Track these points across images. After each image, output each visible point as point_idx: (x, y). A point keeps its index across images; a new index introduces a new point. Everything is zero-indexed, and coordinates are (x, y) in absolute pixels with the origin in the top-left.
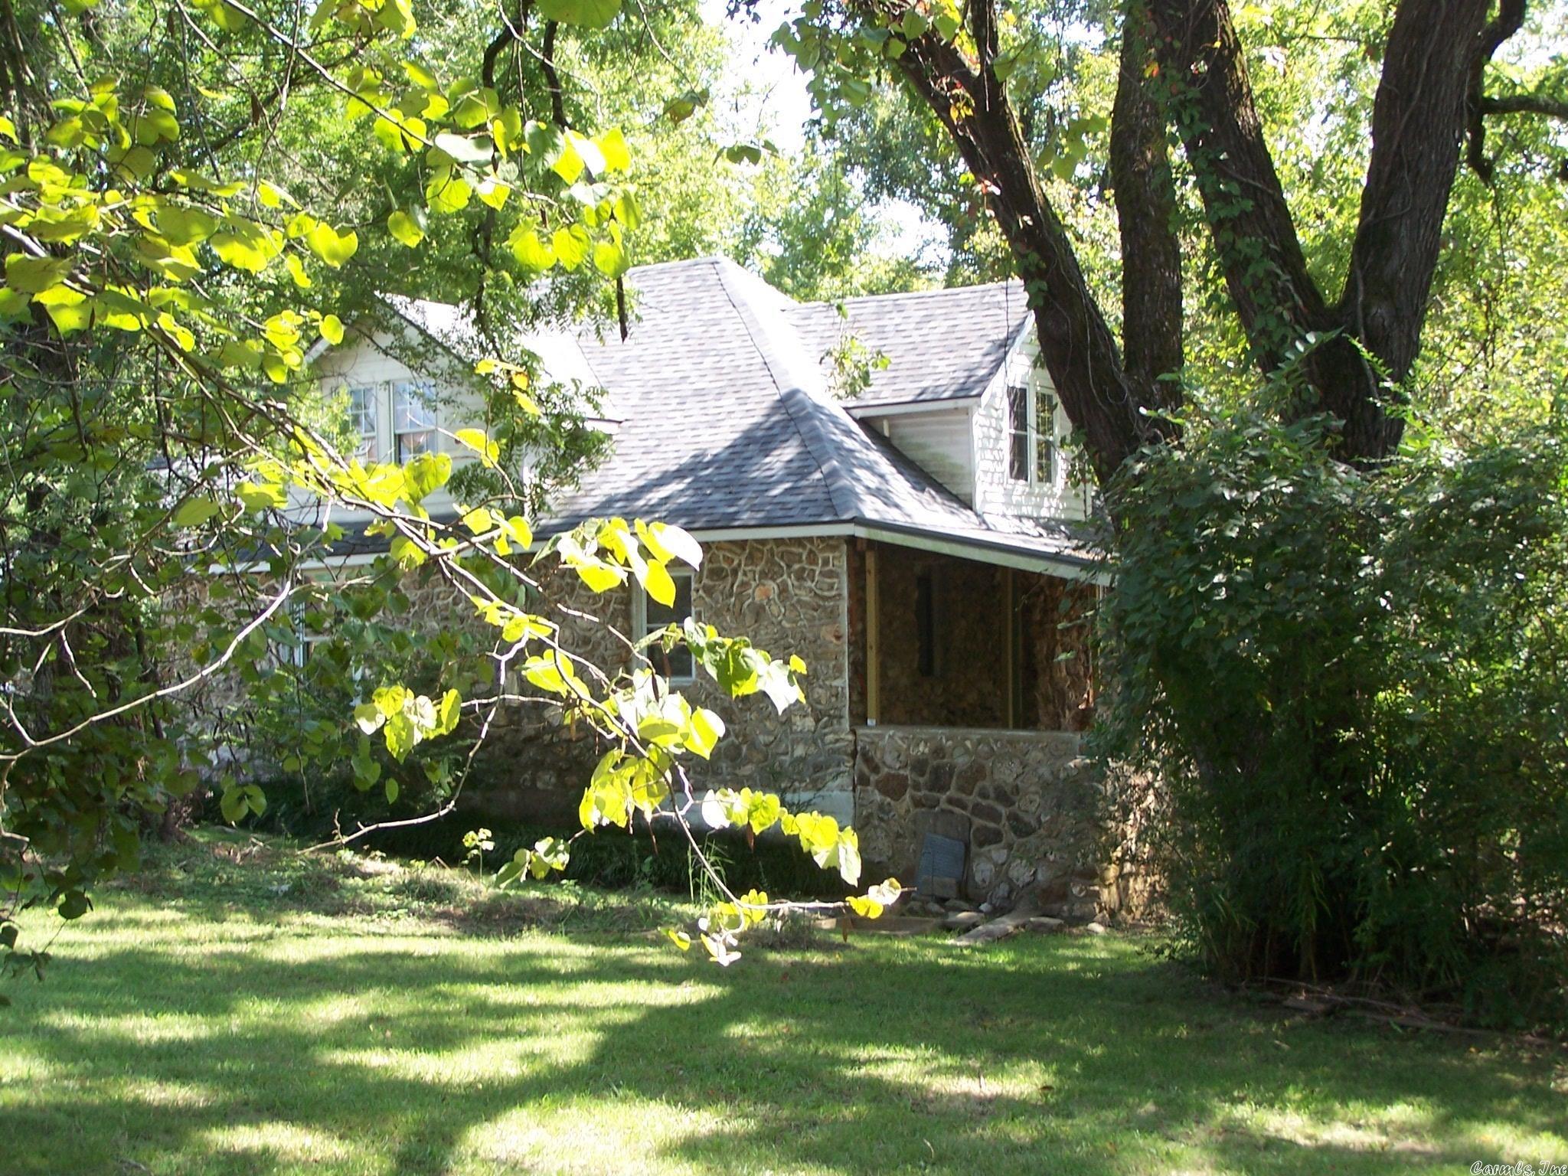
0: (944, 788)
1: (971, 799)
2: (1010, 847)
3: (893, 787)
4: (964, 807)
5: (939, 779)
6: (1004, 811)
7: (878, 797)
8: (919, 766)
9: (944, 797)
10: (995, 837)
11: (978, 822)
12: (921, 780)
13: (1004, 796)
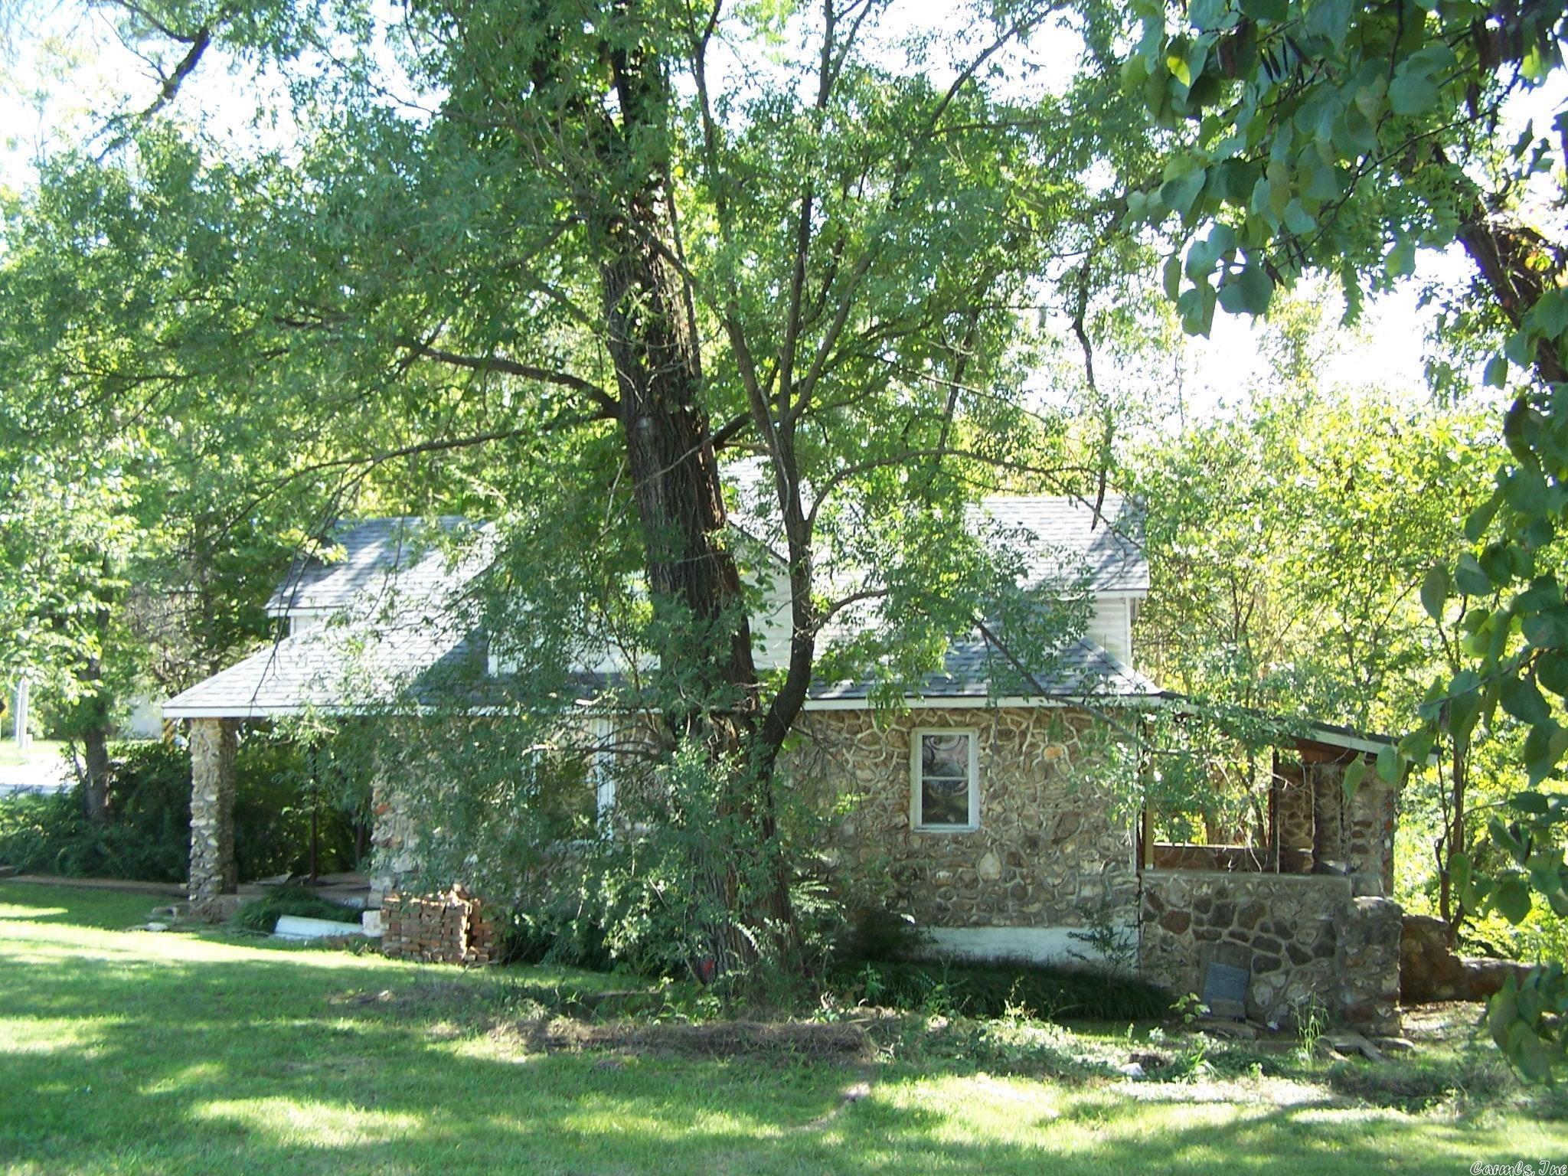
0: (1227, 924)
1: (1253, 933)
2: (1287, 973)
3: (1177, 922)
4: (1246, 940)
5: (1222, 917)
6: (1284, 943)
7: (1161, 931)
8: (1202, 905)
9: (1225, 932)
10: (1275, 964)
11: (1258, 952)
12: (1205, 917)
13: (1283, 931)
